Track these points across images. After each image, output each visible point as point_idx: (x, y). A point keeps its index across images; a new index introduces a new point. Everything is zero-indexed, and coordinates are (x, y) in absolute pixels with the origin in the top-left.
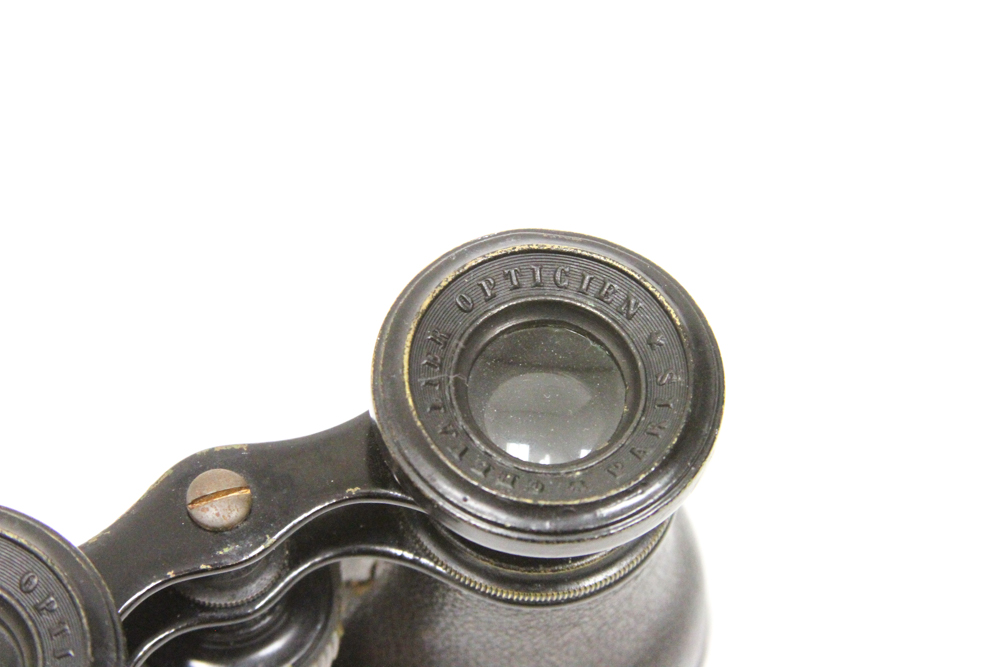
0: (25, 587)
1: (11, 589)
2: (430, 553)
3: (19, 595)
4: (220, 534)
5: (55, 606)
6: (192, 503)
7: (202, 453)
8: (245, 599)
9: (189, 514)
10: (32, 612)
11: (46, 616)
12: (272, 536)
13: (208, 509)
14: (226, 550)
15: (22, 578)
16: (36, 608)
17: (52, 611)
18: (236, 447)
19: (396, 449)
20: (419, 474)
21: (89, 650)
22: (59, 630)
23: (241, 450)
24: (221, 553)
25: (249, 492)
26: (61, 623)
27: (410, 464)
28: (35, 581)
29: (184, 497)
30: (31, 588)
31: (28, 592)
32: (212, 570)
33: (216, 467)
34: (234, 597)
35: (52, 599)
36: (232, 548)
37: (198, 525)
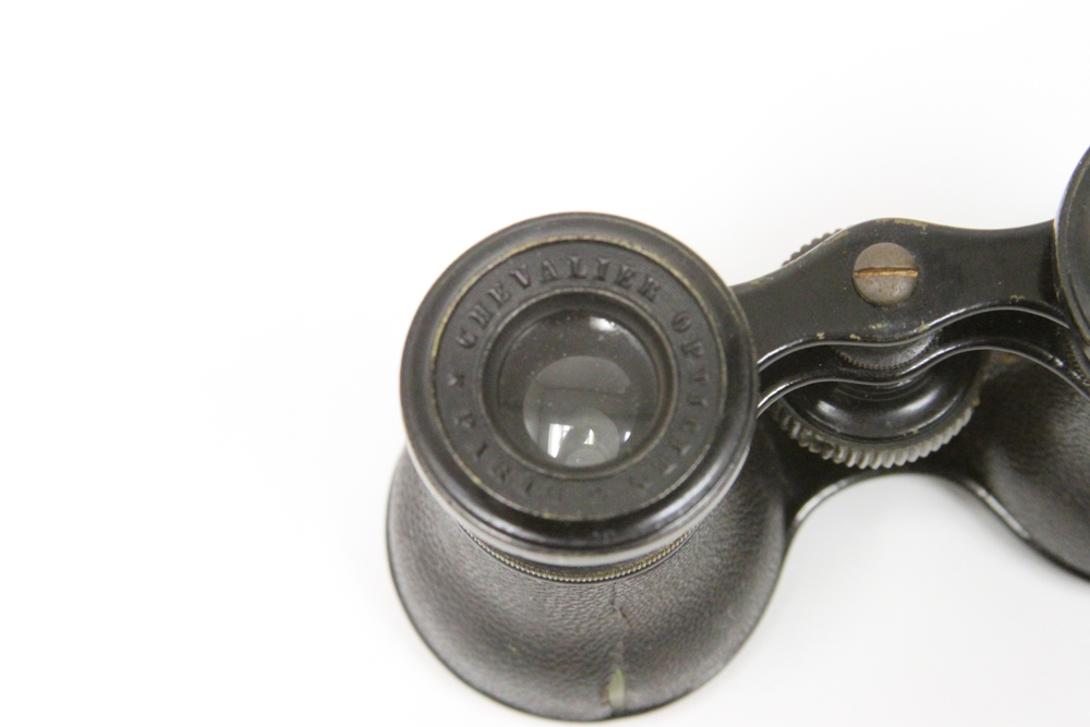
0: (678, 324)
1: (664, 324)
2: (1078, 368)
3: (670, 331)
4: (876, 308)
5: (702, 352)
6: (859, 271)
7: (881, 220)
8: (887, 366)
9: (853, 281)
10: (679, 353)
11: (691, 361)
12: (927, 322)
13: (872, 283)
14: (879, 326)
15: (676, 316)
16: (683, 349)
17: (697, 357)
18: (916, 224)
19: (1066, 281)
20: (1082, 313)
21: (722, 407)
22: (697, 376)
23: (920, 228)
24: (874, 327)
25: (915, 274)
26: (702, 370)
27: (1076, 300)
28: (688, 322)
29: (852, 263)
30: (683, 328)
31: (679, 331)
32: (860, 341)
33: (890, 241)
34: (877, 361)
35: (700, 344)
36: (886, 325)
37: (858, 293)
